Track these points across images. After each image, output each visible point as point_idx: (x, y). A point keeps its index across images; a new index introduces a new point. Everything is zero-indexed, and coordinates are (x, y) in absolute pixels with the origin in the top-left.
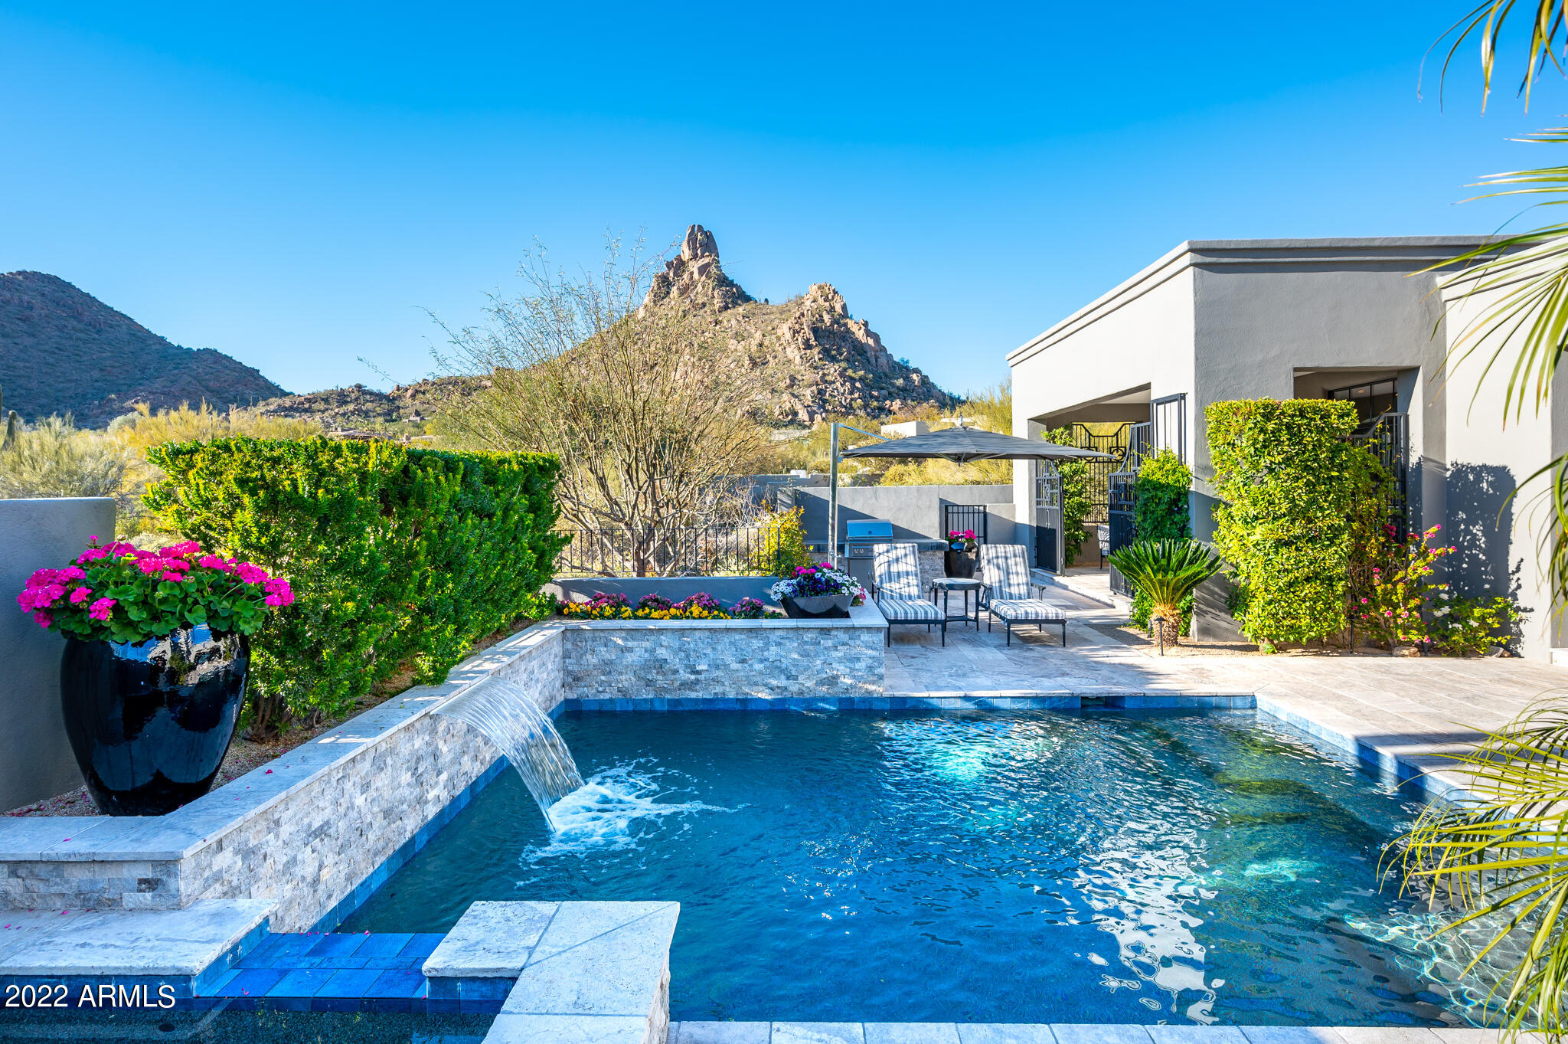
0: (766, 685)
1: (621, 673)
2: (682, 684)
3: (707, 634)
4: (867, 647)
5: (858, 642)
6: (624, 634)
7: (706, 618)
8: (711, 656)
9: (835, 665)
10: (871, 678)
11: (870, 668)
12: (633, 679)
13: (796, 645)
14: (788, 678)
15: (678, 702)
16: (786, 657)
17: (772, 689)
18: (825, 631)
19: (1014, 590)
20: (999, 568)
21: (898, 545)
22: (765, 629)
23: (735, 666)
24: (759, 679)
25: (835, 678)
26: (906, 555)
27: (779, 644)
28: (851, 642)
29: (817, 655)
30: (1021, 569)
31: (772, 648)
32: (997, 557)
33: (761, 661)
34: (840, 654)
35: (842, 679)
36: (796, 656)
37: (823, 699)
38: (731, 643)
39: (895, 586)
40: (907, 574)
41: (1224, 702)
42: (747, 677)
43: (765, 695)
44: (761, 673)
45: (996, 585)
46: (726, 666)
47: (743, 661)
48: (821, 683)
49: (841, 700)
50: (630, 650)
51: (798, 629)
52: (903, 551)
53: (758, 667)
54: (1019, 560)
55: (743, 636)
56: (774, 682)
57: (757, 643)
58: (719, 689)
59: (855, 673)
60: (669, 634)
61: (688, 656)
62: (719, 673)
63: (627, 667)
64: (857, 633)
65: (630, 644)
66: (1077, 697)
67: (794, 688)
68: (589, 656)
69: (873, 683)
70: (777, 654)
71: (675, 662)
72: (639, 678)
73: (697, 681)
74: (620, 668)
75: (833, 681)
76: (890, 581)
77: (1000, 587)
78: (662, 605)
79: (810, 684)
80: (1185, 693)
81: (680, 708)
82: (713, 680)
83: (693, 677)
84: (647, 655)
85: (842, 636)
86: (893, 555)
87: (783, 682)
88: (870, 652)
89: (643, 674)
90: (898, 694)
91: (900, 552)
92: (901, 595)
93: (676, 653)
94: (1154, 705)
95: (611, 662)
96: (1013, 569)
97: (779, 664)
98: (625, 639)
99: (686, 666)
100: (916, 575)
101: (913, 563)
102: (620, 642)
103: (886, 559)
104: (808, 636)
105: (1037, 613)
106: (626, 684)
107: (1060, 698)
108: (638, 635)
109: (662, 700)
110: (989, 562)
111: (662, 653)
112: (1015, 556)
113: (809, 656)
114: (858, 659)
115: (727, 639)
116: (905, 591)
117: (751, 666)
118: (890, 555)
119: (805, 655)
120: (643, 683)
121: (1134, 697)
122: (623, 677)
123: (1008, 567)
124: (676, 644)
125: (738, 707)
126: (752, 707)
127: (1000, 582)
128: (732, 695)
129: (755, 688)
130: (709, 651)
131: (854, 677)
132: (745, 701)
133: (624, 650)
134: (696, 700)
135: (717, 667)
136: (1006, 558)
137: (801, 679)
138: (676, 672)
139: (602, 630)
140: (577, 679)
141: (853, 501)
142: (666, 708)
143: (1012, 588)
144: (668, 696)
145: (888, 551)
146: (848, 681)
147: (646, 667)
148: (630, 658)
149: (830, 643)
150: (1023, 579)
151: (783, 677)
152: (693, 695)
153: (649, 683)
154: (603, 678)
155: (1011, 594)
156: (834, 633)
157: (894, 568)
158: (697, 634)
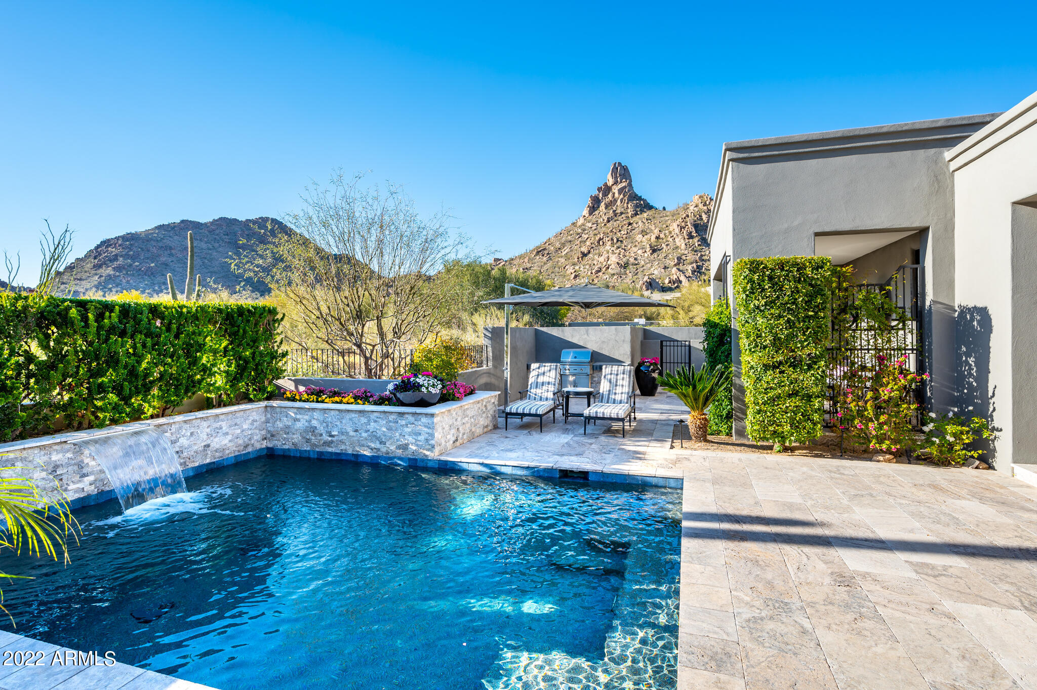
0: (368, 446)
1: (294, 434)
2: (324, 443)
3: (337, 413)
4: (425, 426)
5: (420, 423)
6: (295, 410)
7: (352, 403)
8: (340, 427)
9: (407, 437)
10: (428, 447)
11: (427, 440)
12: (300, 438)
13: (384, 422)
14: (381, 443)
15: (321, 453)
16: (380, 430)
17: (372, 449)
18: (401, 414)
19: (618, 397)
20: (610, 382)
21: (547, 364)
22: (368, 411)
23: (352, 433)
24: (364, 442)
25: (407, 445)
26: (550, 371)
27: (375, 421)
28: (415, 422)
29: (396, 429)
30: (626, 383)
31: (372, 424)
32: (611, 374)
33: (367, 431)
34: (409, 430)
35: (410, 446)
36: (385, 430)
37: (400, 459)
38: (350, 419)
39: (539, 391)
40: (549, 383)
41: (661, 482)
42: (358, 441)
43: (367, 453)
44: (366, 439)
45: (606, 393)
46: (347, 433)
47: (356, 431)
48: (399, 447)
49: (410, 459)
50: (298, 420)
51: (384, 412)
52: (549, 368)
53: (365, 435)
54: (626, 376)
55: (356, 415)
56: (373, 445)
57: (364, 420)
58: (343, 447)
59: (418, 443)
60: (318, 412)
61: (327, 426)
62: (343, 437)
63: (297, 430)
64: (420, 417)
65: (298, 417)
66: (556, 469)
67: (384, 450)
68: (278, 423)
69: (428, 450)
70: (374, 428)
71: (321, 429)
72: (303, 438)
73: (332, 442)
74: (293, 431)
75: (405, 447)
76: (537, 387)
77: (609, 394)
78: (335, 394)
79: (393, 448)
80: (631, 473)
81: (323, 457)
82: (340, 441)
83: (330, 439)
84: (307, 424)
85: (411, 418)
86: (542, 370)
87: (378, 445)
88: (426, 429)
89: (305, 435)
90: (443, 458)
91: (547, 369)
92: (541, 397)
93: (321, 424)
94: (610, 480)
95: (288, 427)
96: (620, 382)
97: (374, 433)
98: (296, 414)
99: (327, 432)
100: (554, 385)
101: (554, 377)
102: (293, 415)
103: (537, 373)
104: (392, 417)
105: (603, 413)
106: (296, 440)
107: (546, 470)
108: (303, 411)
109: (314, 451)
110: (605, 377)
111: (315, 423)
112: (624, 373)
113: (392, 430)
114: (420, 434)
115: (348, 416)
116: (545, 395)
117: (360, 434)
118: (540, 371)
119: (390, 429)
120: (304, 440)
121: (595, 473)
122: (295, 436)
123: (617, 382)
124: (321, 418)
125: (353, 459)
126: (360, 459)
127: (609, 391)
128: (350, 452)
129: (363, 448)
130: (338, 423)
131: (417, 445)
132: (357, 456)
133: (296, 420)
134: (331, 453)
135: (342, 434)
136: (617, 375)
137: (387, 445)
138: (321, 435)
139: (285, 408)
140: (273, 436)
141: (572, 336)
142: (316, 456)
143: (617, 396)
144: (317, 450)
145: (539, 368)
146: (414, 448)
147: (306, 431)
148: (299, 425)
149: (404, 422)
150: (626, 389)
151: (378, 442)
152: (330, 450)
153: (308, 441)
154: (285, 436)
155: (614, 400)
156: (407, 416)
157: (541, 379)
158: (333, 413)
